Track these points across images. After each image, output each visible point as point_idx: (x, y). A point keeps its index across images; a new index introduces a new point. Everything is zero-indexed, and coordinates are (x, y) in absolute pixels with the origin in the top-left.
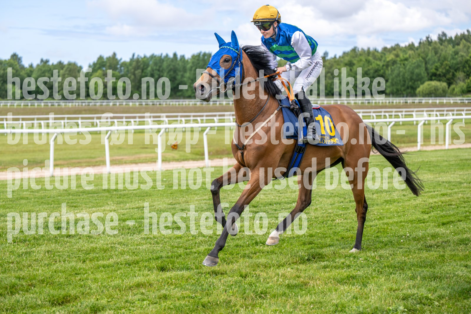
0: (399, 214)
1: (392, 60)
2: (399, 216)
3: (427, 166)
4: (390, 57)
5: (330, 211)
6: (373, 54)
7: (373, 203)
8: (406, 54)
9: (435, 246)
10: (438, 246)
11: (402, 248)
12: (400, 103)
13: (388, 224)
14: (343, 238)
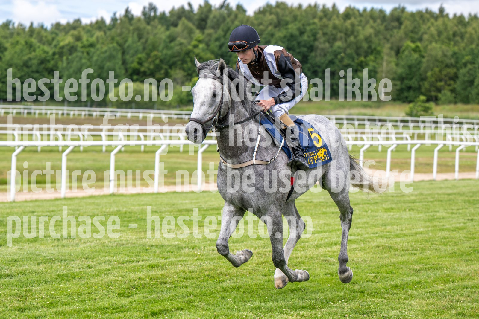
0: (82, 297)
1: (69, 43)
2: (82, 301)
3: (125, 219)
4: (67, 40)
6: (39, 33)
7: (38, 279)
8: (92, 36)
12: (80, 115)
13: (65, 315)
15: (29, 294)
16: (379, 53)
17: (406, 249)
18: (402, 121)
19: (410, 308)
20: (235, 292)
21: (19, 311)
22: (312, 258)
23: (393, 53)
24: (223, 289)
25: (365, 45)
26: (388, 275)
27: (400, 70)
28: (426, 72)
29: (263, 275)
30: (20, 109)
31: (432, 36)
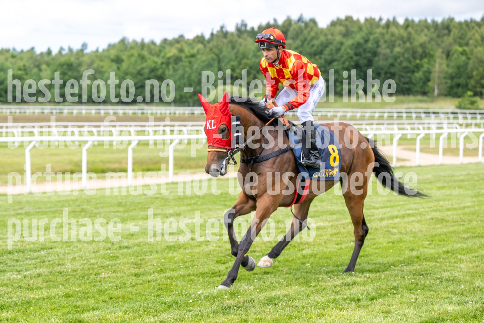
0: (187, 264)
1: (174, 56)
2: (186, 267)
3: (222, 199)
4: (172, 52)
5: (93, 261)
6: (149, 47)
7: (151, 250)
8: (193, 48)
9: (235, 308)
10: (238, 308)
11: (191, 311)
12: (184, 114)
13: (172, 279)
14: (111, 298)
15: (143, 262)
16: (432, 56)
17: (455, 220)
18: (453, 113)
19: (459, 270)
20: (312, 258)
21: (135, 276)
22: (376, 229)
23: (444, 56)
24: (303, 256)
25: (420, 50)
26: (440, 243)
27: (450, 70)
28: (472, 71)
29: (336, 244)
30: (135, 109)
31: (476, 41)
